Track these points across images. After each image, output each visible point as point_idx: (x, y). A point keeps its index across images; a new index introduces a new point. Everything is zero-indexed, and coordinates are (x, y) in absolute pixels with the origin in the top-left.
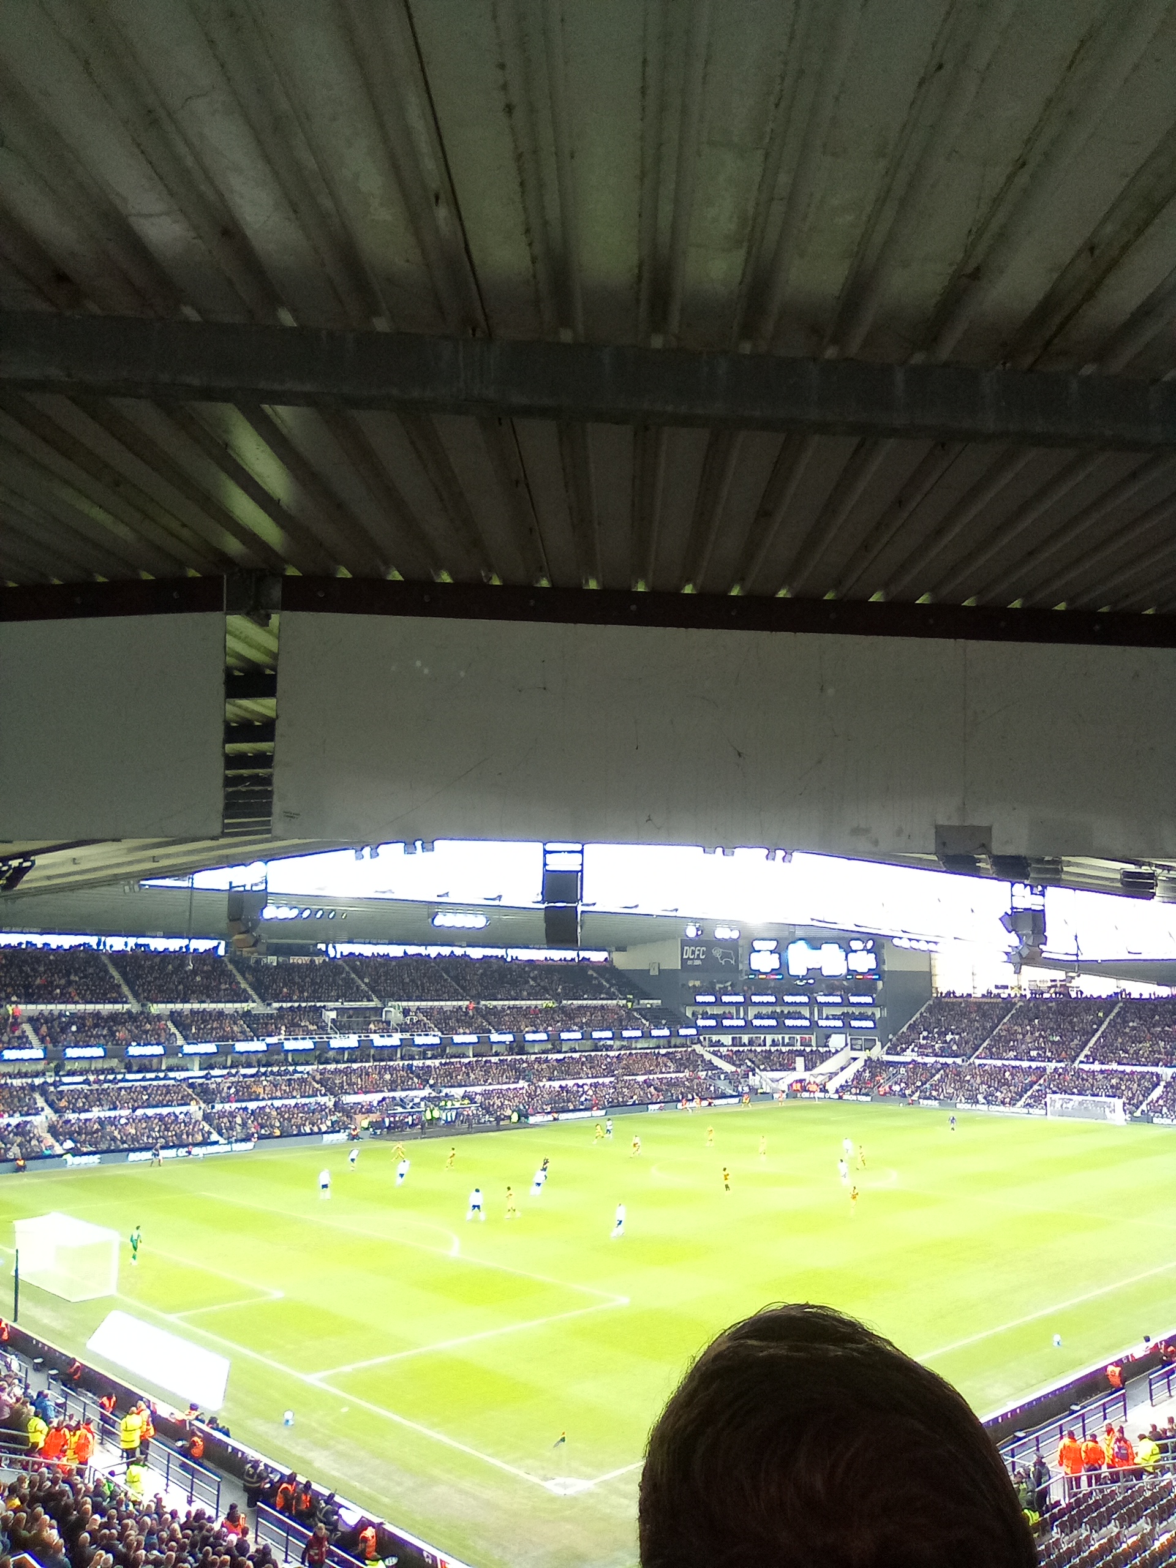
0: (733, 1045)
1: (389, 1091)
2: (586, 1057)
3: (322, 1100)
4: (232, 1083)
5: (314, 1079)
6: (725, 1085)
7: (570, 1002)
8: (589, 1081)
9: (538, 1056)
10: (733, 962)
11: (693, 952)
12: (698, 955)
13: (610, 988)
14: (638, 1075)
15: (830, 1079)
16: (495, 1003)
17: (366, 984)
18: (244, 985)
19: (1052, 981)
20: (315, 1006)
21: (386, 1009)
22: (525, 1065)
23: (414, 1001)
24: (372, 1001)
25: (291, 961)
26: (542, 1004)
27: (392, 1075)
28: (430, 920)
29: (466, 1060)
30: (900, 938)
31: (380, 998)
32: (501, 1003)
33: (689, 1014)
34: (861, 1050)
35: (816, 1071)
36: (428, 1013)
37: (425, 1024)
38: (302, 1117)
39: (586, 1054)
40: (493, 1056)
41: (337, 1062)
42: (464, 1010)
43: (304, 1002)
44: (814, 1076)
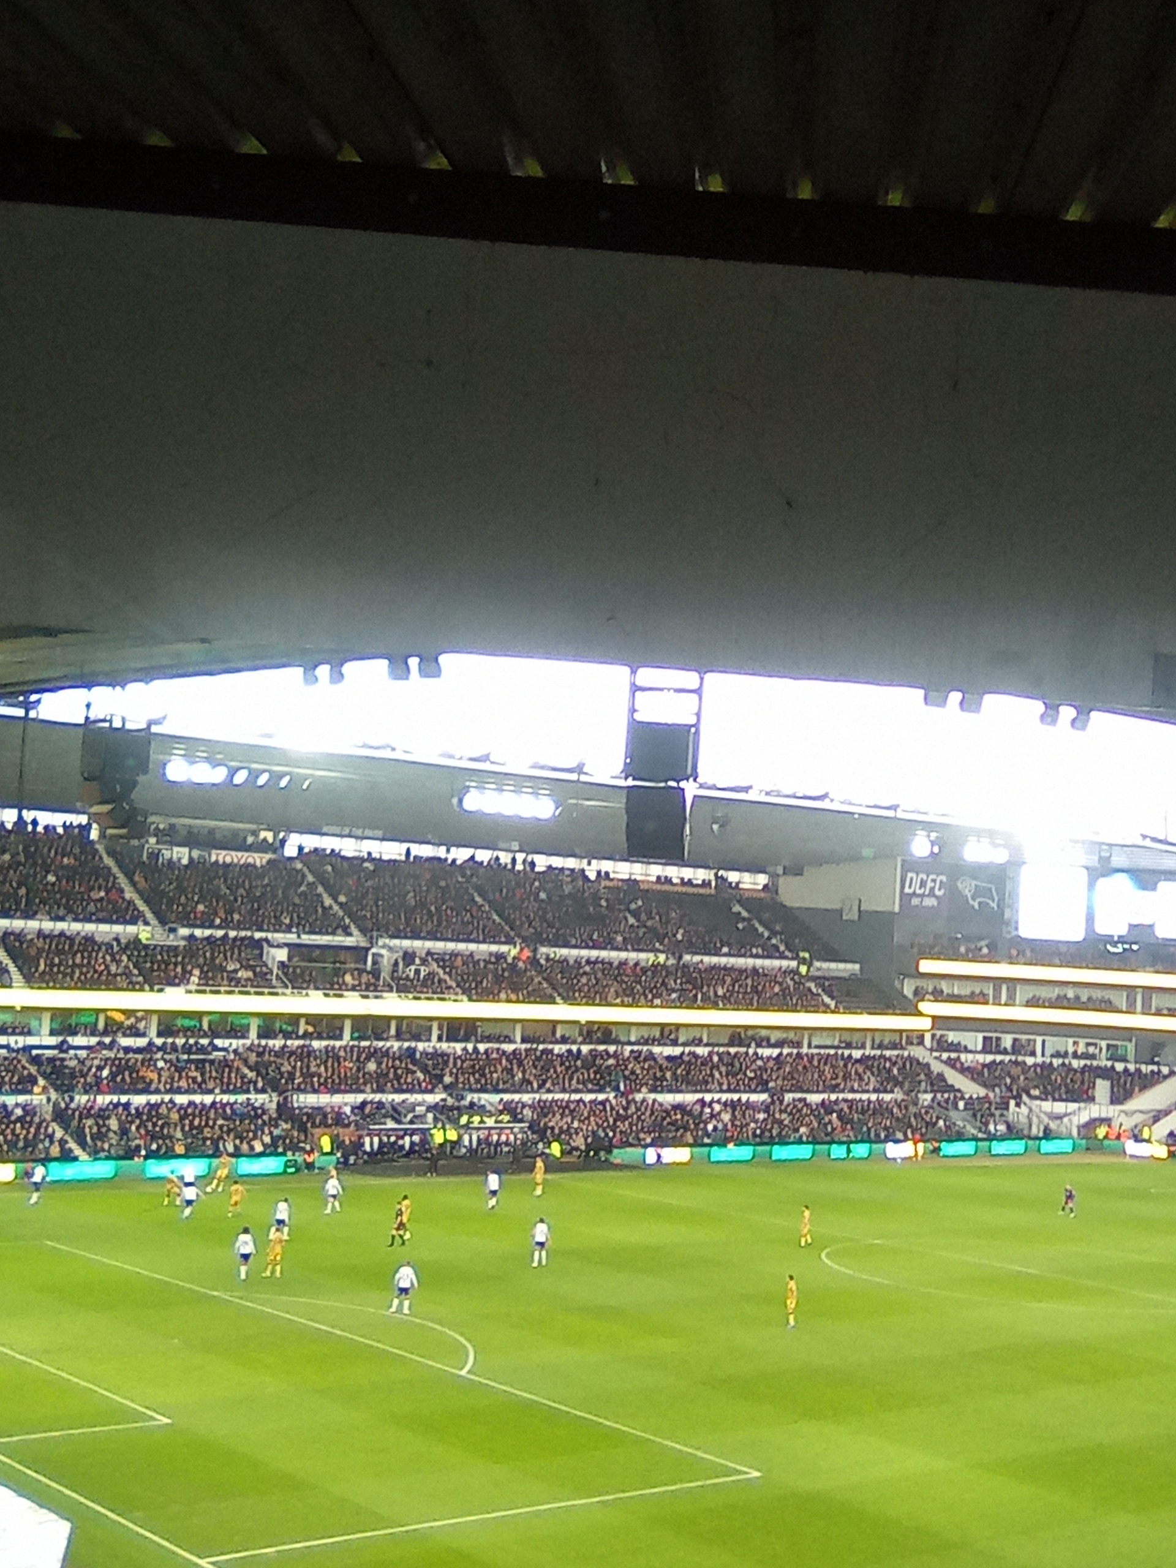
0: (984, 1051)
1: (373, 1091)
2: (718, 1054)
3: (259, 1099)
4: (107, 1059)
5: (245, 1062)
6: (964, 1120)
7: (697, 958)
8: (725, 1097)
9: (636, 1048)
13: (769, 938)
14: (808, 1091)
15: (1156, 1119)
16: (564, 952)
17: (341, 905)
18: (129, 894)
20: (252, 938)
21: (374, 950)
22: (611, 1061)
23: (424, 938)
24: (350, 934)
25: (213, 858)
26: (646, 958)
27: (379, 1064)
28: (455, 801)
29: (509, 1048)
31: (363, 931)
32: (575, 952)
33: (909, 991)
35: (1131, 1105)
36: (445, 961)
37: (440, 981)
38: (221, 1127)
39: (721, 1049)
40: (557, 1042)
41: (287, 1036)
42: (510, 960)
43: (233, 929)
44: (1126, 1113)
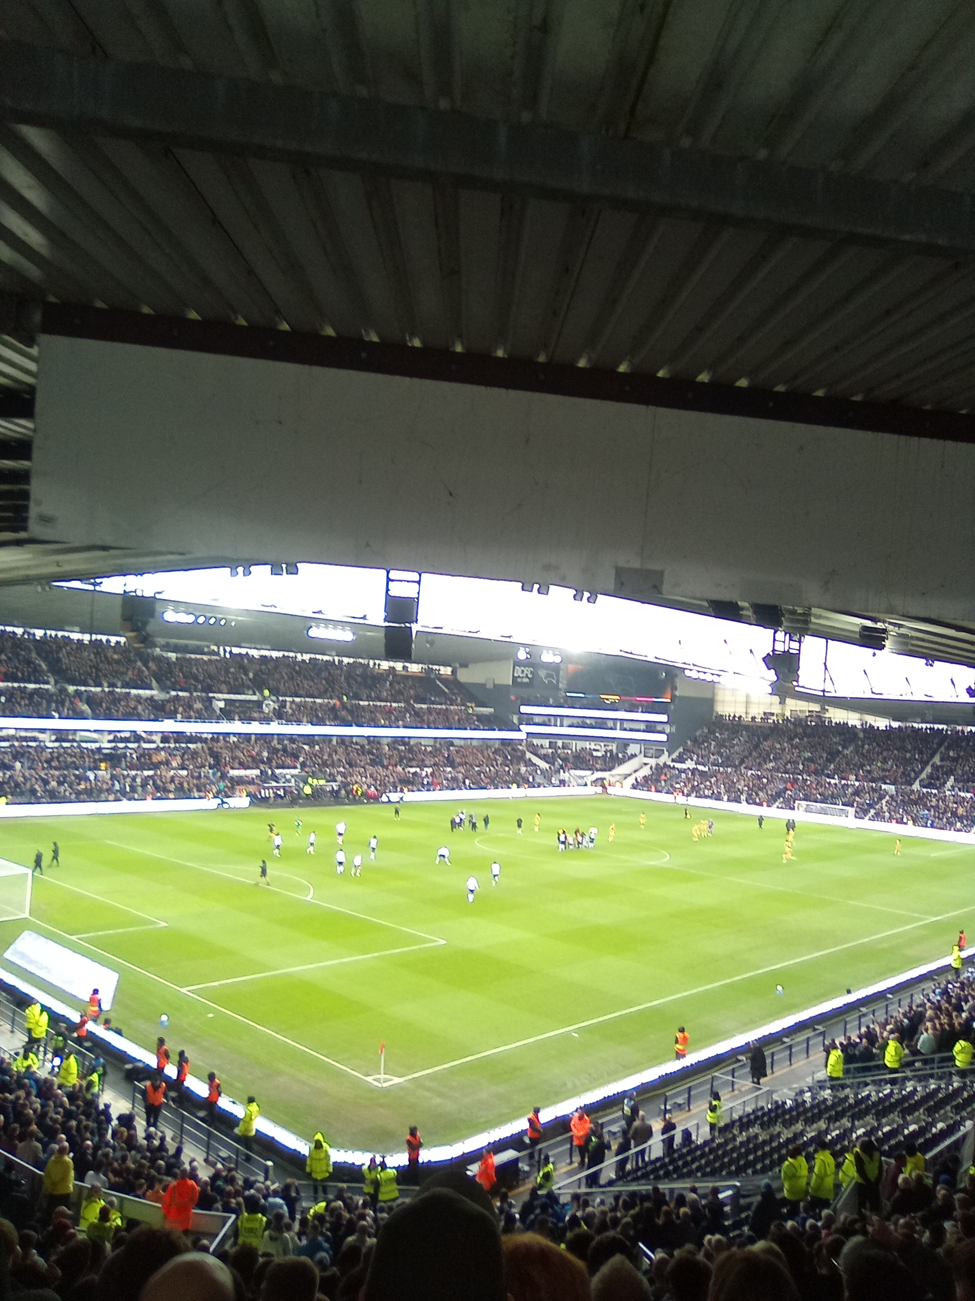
0: (550, 748)
6: (540, 778)
7: (419, 705)
10: (554, 682)
11: (523, 671)
12: (527, 675)
13: (451, 696)
15: (625, 778)
17: (249, 681)
18: (147, 674)
19: (809, 711)
20: (206, 696)
21: (266, 702)
23: (290, 696)
24: (255, 695)
25: (188, 658)
27: (269, 754)
28: (305, 632)
30: (691, 670)
31: (260, 693)
33: (515, 721)
34: (652, 757)
35: (614, 772)
36: (301, 707)
37: (298, 716)
42: (331, 707)
43: (196, 692)
44: (612, 776)
